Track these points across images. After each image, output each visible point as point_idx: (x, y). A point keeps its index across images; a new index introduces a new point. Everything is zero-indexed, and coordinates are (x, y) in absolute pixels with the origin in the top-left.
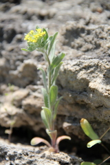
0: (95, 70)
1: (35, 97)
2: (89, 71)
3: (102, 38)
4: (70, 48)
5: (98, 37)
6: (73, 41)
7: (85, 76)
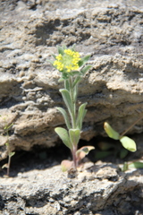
0: (109, 68)
1: (30, 117)
2: (102, 71)
3: (88, 27)
4: (46, 47)
5: (83, 27)
6: (48, 37)
7: (99, 78)
